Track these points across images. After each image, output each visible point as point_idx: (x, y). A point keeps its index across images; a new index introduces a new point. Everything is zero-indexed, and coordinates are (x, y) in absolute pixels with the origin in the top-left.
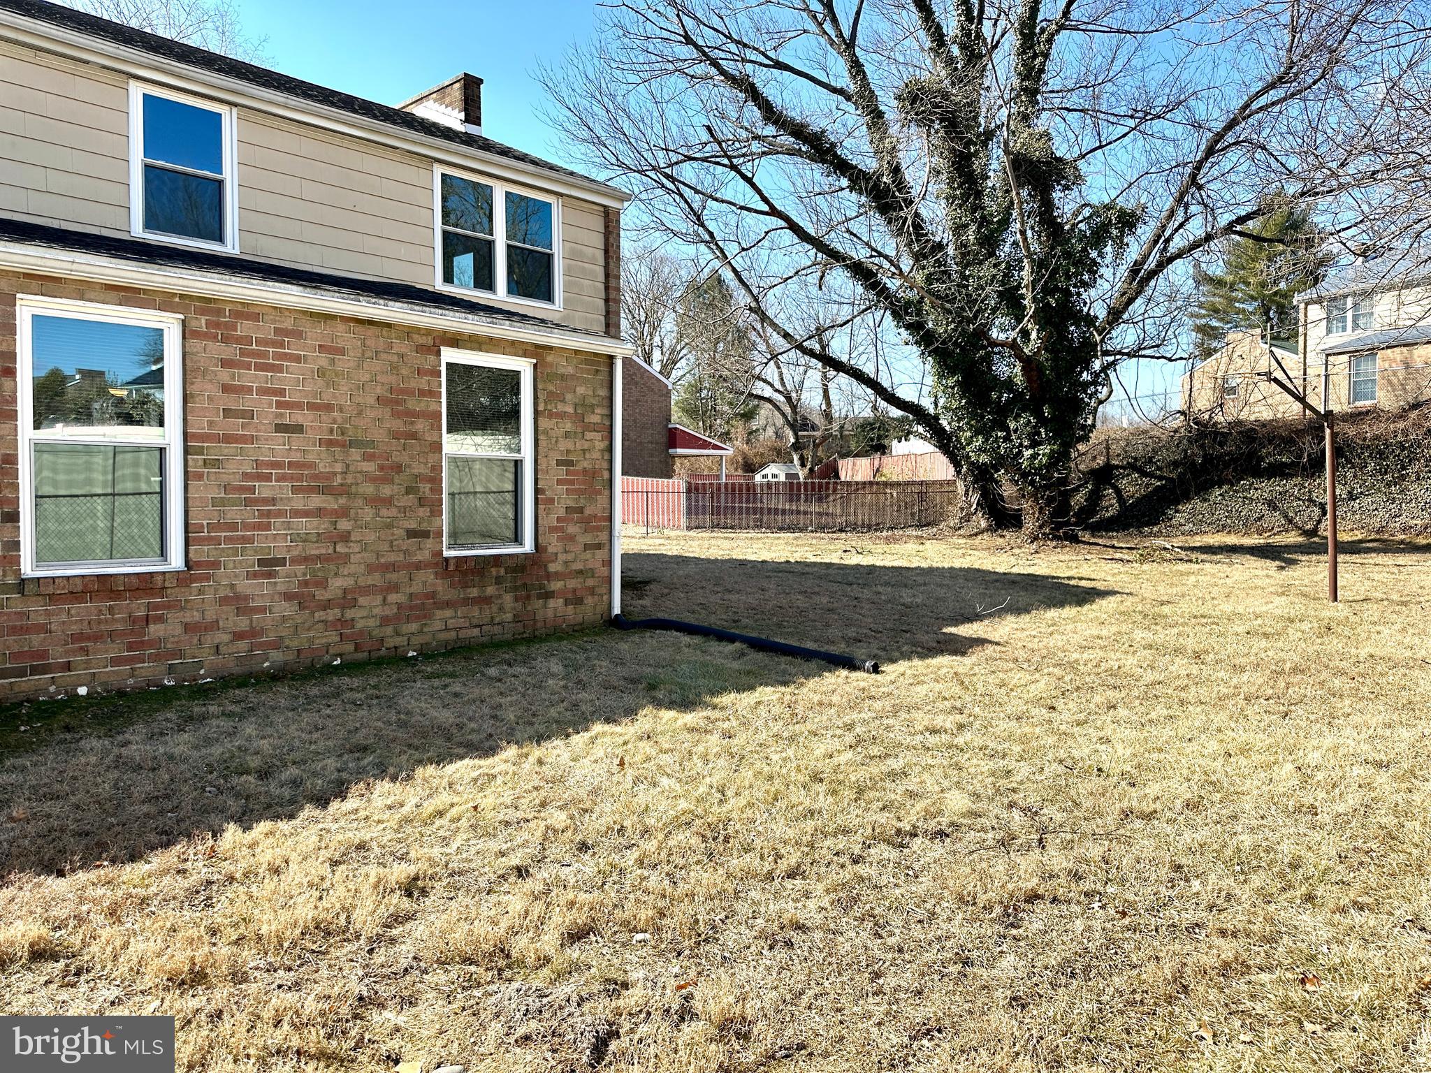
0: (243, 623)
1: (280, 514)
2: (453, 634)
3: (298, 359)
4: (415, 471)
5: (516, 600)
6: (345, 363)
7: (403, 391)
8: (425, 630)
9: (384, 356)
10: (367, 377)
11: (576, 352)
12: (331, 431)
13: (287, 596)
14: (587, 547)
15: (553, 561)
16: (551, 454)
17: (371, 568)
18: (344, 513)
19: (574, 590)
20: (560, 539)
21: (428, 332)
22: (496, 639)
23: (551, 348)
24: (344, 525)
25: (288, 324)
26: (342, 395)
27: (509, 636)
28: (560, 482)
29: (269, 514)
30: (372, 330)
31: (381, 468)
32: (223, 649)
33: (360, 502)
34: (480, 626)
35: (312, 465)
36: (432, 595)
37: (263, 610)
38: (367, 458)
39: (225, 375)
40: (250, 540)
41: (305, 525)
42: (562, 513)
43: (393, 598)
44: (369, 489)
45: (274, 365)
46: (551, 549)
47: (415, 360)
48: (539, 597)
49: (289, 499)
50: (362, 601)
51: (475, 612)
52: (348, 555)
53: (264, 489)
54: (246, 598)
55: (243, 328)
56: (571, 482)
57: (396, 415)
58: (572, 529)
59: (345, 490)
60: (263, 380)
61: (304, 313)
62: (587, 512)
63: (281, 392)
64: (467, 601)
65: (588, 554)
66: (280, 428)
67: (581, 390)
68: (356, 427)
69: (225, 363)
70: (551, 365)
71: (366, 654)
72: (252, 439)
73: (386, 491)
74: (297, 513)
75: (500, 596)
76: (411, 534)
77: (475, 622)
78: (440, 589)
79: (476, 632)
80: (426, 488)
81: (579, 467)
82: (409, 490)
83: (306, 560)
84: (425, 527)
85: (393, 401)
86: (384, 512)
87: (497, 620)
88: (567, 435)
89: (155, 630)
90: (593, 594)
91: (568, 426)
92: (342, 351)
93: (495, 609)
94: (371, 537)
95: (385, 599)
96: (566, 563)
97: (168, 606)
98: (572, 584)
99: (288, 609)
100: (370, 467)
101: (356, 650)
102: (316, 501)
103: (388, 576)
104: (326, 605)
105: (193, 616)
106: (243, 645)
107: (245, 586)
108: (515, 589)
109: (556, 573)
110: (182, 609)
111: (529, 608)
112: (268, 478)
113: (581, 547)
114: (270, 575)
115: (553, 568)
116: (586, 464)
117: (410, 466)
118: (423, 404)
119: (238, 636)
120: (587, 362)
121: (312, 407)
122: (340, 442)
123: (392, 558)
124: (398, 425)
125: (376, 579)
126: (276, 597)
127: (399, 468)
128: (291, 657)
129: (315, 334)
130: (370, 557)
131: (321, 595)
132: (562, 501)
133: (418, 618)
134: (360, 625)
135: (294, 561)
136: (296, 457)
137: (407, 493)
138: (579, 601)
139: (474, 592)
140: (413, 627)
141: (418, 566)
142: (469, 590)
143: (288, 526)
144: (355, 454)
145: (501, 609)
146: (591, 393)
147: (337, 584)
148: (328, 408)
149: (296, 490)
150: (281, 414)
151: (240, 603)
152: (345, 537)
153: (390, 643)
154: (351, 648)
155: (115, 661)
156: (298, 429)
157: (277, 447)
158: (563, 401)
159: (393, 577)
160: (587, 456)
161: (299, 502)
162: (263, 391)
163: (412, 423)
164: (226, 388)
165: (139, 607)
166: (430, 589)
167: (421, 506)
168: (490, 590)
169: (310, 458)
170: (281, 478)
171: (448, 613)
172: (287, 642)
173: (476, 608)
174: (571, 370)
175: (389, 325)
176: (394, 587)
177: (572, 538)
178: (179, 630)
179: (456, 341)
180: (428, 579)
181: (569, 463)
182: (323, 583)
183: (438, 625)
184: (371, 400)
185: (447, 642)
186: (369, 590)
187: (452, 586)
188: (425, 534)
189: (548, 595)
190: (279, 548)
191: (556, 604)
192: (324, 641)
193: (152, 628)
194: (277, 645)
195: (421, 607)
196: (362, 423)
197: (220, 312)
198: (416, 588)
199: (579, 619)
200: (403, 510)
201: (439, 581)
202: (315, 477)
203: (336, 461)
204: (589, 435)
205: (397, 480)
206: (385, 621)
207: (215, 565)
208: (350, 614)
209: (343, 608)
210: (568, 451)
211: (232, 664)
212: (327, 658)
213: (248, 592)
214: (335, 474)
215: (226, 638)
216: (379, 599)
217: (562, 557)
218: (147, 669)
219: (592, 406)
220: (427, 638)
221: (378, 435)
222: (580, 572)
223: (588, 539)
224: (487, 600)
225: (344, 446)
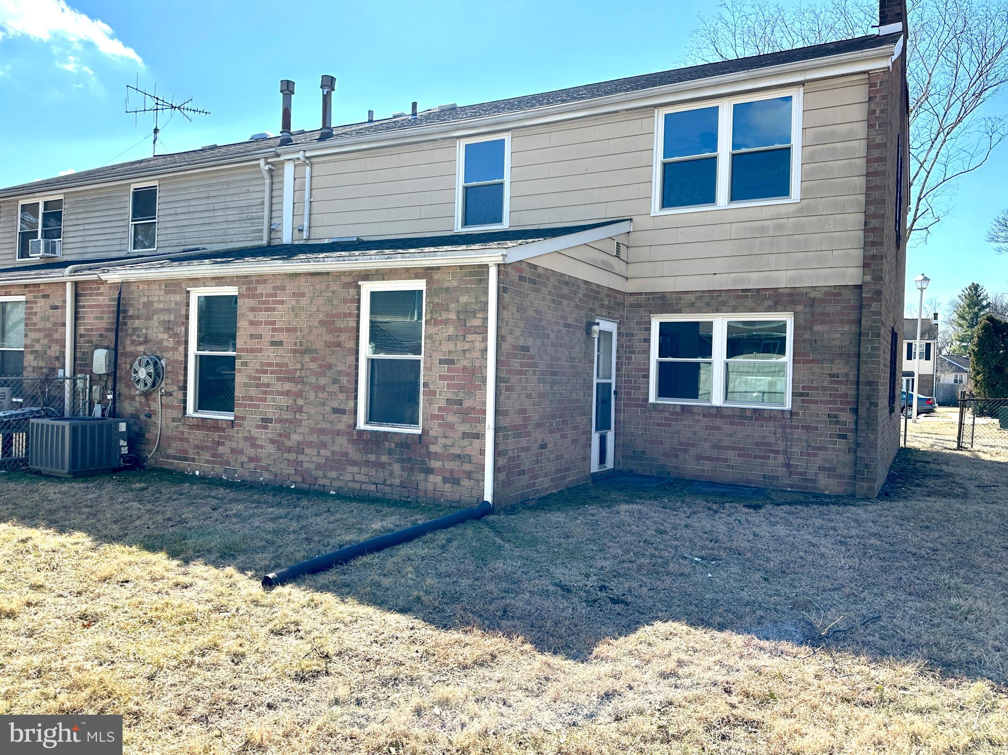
0: (252, 452)
1: (271, 393)
2: (358, 485)
3: (282, 302)
4: (339, 369)
5: (403, 469)
6: (305, 301)
7: (334, 316)
8: (341, 478)
9: (324, 294)
10: (315, 309)
11: (461, 267)
12: (296, 344)
13: (273, 442)
14: (465, 435)
15: (433, 443)
16: (434, 355)
17: (313, 431)
18: (300, 394)
19: (452, 472)
20: (440, 425)
21: (350, 273)
22: (388, 496)
23: (438, 268)
24: (300, 402)
25: (278, 283)
26: (302, 323)
27: (397, 497)
28: (442, 378)
29: (265, 393)
30: (320, 278)
31: (320, 366)
32: (245, 465)
33: (308, 388)
34: (377, 484)
35: (286, 365)
36: (346, 454)
37: (262, 447)
38: (313, 360)
39: (251, 316)
40: (257, 407)
41: (283, 401)
42: (443, 404)
43: (323, 452)
44: (313, 379)
45: (271, 308)
46: (432, 433)
47: (343, 293)
48: (422, 471)
49: (275, 385)
50: (307, 451)
51: (373, 472)
52: (301, 420)
53: (265, 378)
54: (256, 439)
55: (261, 289)
56: (452, 378)
57: (330, 331)
58: (451, 418)
59: (301, 381)
60: (266, 317)
61: (286, 275)
62: (466, 404)
63: (274, 323)
64: (367, 463)
65: (466, 442)
66: (273, 343)
67: (463, 299)
68: (308, 341)
69: (253, 309)
70: (438, 281)
71: (308, 485)
72: (260, 350)
73: (323, 381)
74: (279, 393)
75: (390, 464)
76: (336, 411)
77: (373, 480)
78: (351, 451)
79: (373, 487)
80: (344, 380)
81: (459, 365)
82: (335, 381)
83: (281, 421)
84: (343, 406)
85: (328, 323)
86: (320, 395)
87: (388, 482)
88: (450, 338)
89: (221, 449)
90: (470, 478)
91: (451, 330)
92: (302, 295)
93: (387, 473)
94: (313, 411)
95: (319, 452)
96: (445, 446)
97: (225, 438)
98: (450, 465)
99: (271, 448)
100: (313, 366)
101: (303, 482)
102: (288, 386)
103: (321, 437)
104: (289, 450)
105: (234, 445)
106: (252, 465)
107: (256, 432)
108: (402, 461)
109: (436, 453)
110: (231, 440)
111: (413, 478)
112: (266, 372)
113: (460, 435)
114: (266, 427)
115: (433, 448)
116: (465, 363)
117: (335, 365)
118: (345, 323)
119: (251, 459)
120: (471, 274)
121: (288, 330)
122: (302, 351)
123: (324, 425)
124: (329, 338)
125: (314, 438)
126: (268, 441)
127: (330, 367)
128: (272, 477)
129: (291, 287)
130: (311, 423)
131: (288, 443)
132: (444, 394)
133: (337, 469)
134: (306, 465)
135: (277, 421)
136: (279, 360)
137: (334, 383)
138: (456, 482)
139: (373, 458)
140: (334, 474)
141: (338, 433)
142: (369, 456)
143: (274, 400)
144: (307, 358)
145: (391, 474)
146: (473, 300)
147: (295, 437)
148: (294, 330)
149: (279, 379)
150: (273, 335)
151: (251, 440)
152: (300, 410)
153: (322, 481)
154: (299, 479)
155: (208, 462)
156: (280, 343)
157: (271, 355)
158: (448, 310)
159: (324, 438)
160: (467, 355)
161: (279, 387)
162: (267, 323)
163: (338, 336)
164: (252, 323)
165: (216, 435)
166: (344, 450)
167: (342, 392)
168: (384, 458)
169: (286, 360)
170: (272, 372)
171: (355, 469)
172: (271, 468)
173: (374, 470)
174: (455, 283)
175: (328, 273)
176: (324, 445)
177: (451, 426)
178: (229, 451)
179: (367, 276)
180: (342, 444)
181: (451, 362)
182: (288, 436)
183: (349, 477)
184: (316, 324)
185: (353, 490)
186: (310, 444)
187: (358, 450)
188: (343, 412)
189: (429, 471)
190: (270, 413)
191: (435, 479)
192: (287, 471)
193: (220, 448)
194: (266, 468)
195: (339, 462)
196: (311, 338)
197: (251, 282)
198: (336, 448)
199: (456, 497)
200: (330, 394)
201: (350, 446)
202: (287, 372)
203: (297, 362)
204: (470, 337)
205: (328, 375)
206: (319, 467)
207: (244, 418)
208: (301, 458)
209: (298, 453)
210: (450, 352)
211: (247, 475)
212: (288, 483)
213: (256, 435)
214: (296, 370)
215: (246, 459)
216: (316, 451)
217: (441, 441)
218: (218, 469)
219: (474, 312)
220: (342, 484)
221: (319, 345)
222: (458, 456)
223: (466, 428)
224: (382, 465)
225: (301, 353)
